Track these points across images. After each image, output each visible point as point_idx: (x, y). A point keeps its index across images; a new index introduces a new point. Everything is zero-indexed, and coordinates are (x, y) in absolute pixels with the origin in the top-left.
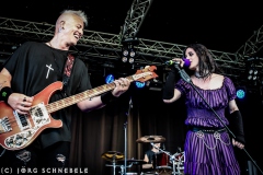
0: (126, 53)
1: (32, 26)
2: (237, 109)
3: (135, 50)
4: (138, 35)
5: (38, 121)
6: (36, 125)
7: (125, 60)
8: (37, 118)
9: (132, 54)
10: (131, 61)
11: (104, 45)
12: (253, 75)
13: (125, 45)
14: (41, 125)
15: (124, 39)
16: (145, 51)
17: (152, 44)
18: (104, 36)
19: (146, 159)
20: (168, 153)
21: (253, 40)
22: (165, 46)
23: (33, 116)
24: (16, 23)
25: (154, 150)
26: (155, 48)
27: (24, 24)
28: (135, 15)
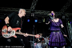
0: (32, 14)
1: (9, 9)
3: (34, 13)
4: (35, 9)
5: (12, 34)
6: (11, 35)
7: (32, 16)
9: (34, 14)
12: (64, 17)
13: (32, 12)
14: (12, 35)
15: (31, 10)
16: (37, 13)
17: (38, 11)
21: (63, 9)
22: (42, 12)
24: (5, 9)
27: (7, 9)
28: (34, 4)
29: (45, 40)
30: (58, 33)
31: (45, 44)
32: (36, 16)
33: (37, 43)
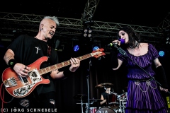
0: (86, 31)
1: (24, 17)
2: (160, 65)
3: (92, 29)
4: (93, 19)
5: (34, 80)
7: (85, 35)
8: (33, 78)
9: (90, 31)
10: (90, 36)
11: (72, 26)
12: (169, 41)
13: (85, 26)
14: (36, 82)
15: (84, 22)
16: (98, 29)
17: (102, 24)
18: (71, 21)
19: (102, 98)
20: (115, 94)
21: (168, 18)
22: (111, 25)
23: (31, 77)
24: (15, 16)
25: (107, 92)
26: (105, 27)
27: (20, 16)
28: (91, 6)
29: (119, 101)
30: (149, 83)
31: (120, 110)
32: (97, 36)
33: (98, 109)
